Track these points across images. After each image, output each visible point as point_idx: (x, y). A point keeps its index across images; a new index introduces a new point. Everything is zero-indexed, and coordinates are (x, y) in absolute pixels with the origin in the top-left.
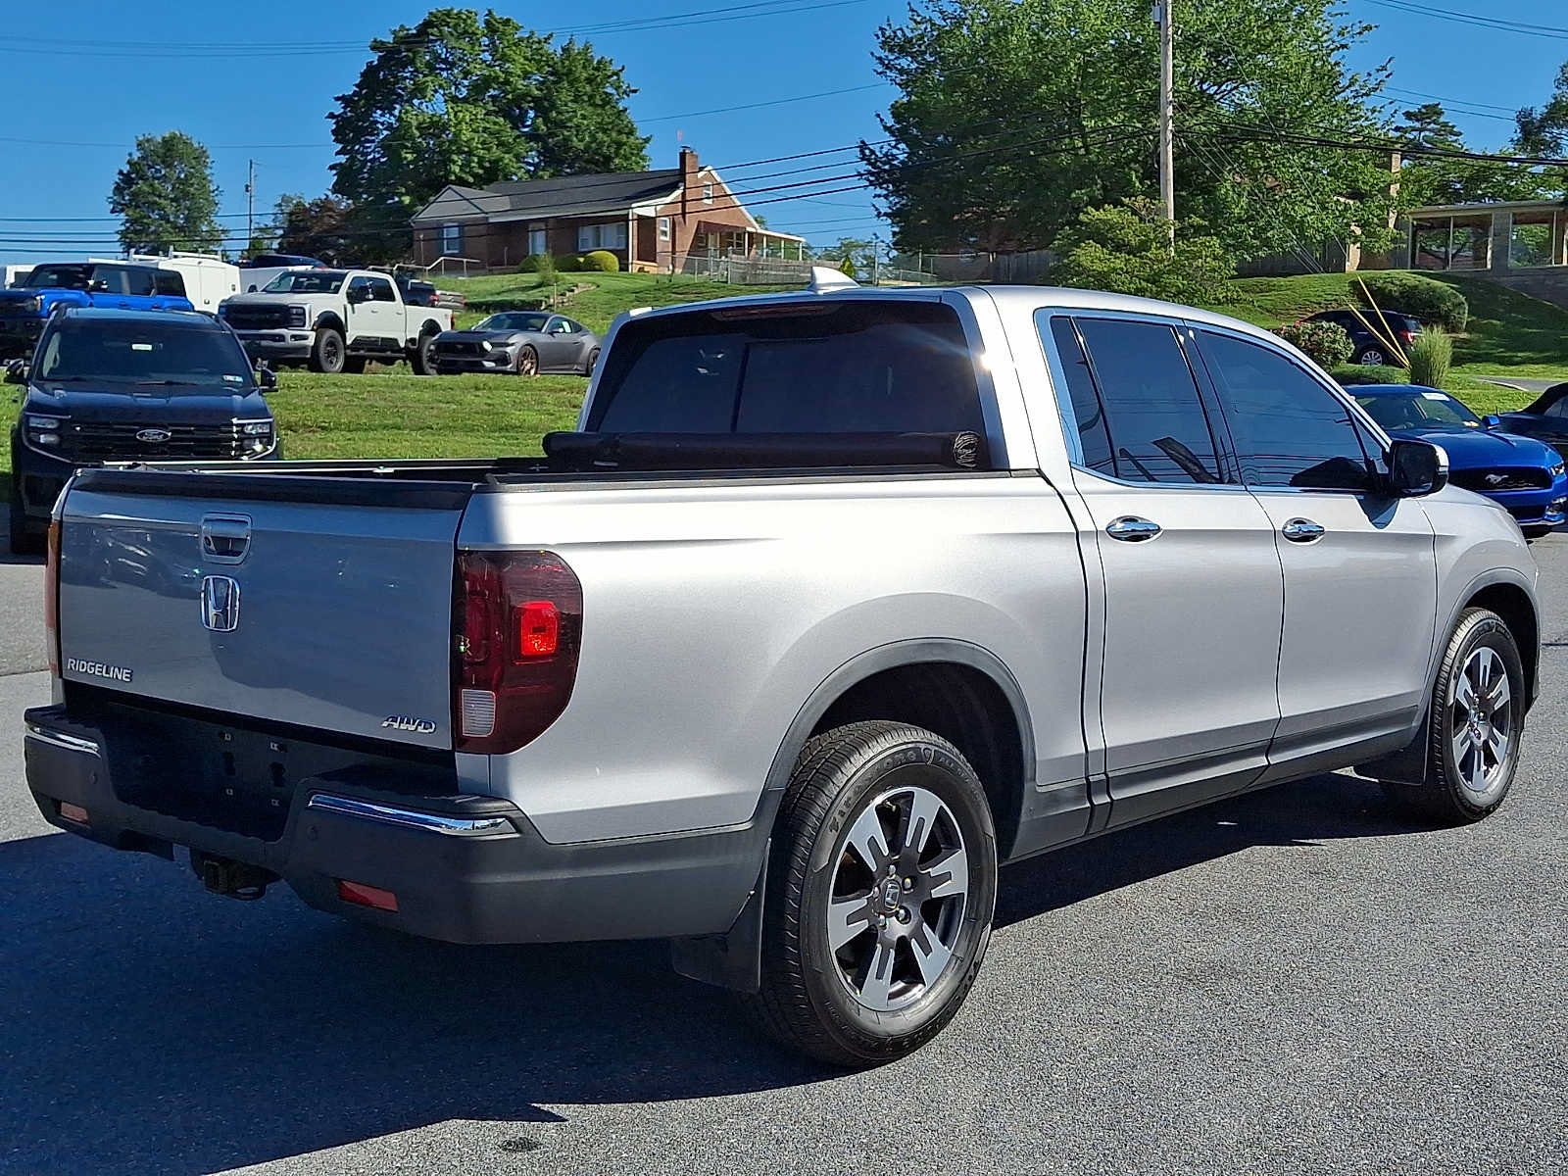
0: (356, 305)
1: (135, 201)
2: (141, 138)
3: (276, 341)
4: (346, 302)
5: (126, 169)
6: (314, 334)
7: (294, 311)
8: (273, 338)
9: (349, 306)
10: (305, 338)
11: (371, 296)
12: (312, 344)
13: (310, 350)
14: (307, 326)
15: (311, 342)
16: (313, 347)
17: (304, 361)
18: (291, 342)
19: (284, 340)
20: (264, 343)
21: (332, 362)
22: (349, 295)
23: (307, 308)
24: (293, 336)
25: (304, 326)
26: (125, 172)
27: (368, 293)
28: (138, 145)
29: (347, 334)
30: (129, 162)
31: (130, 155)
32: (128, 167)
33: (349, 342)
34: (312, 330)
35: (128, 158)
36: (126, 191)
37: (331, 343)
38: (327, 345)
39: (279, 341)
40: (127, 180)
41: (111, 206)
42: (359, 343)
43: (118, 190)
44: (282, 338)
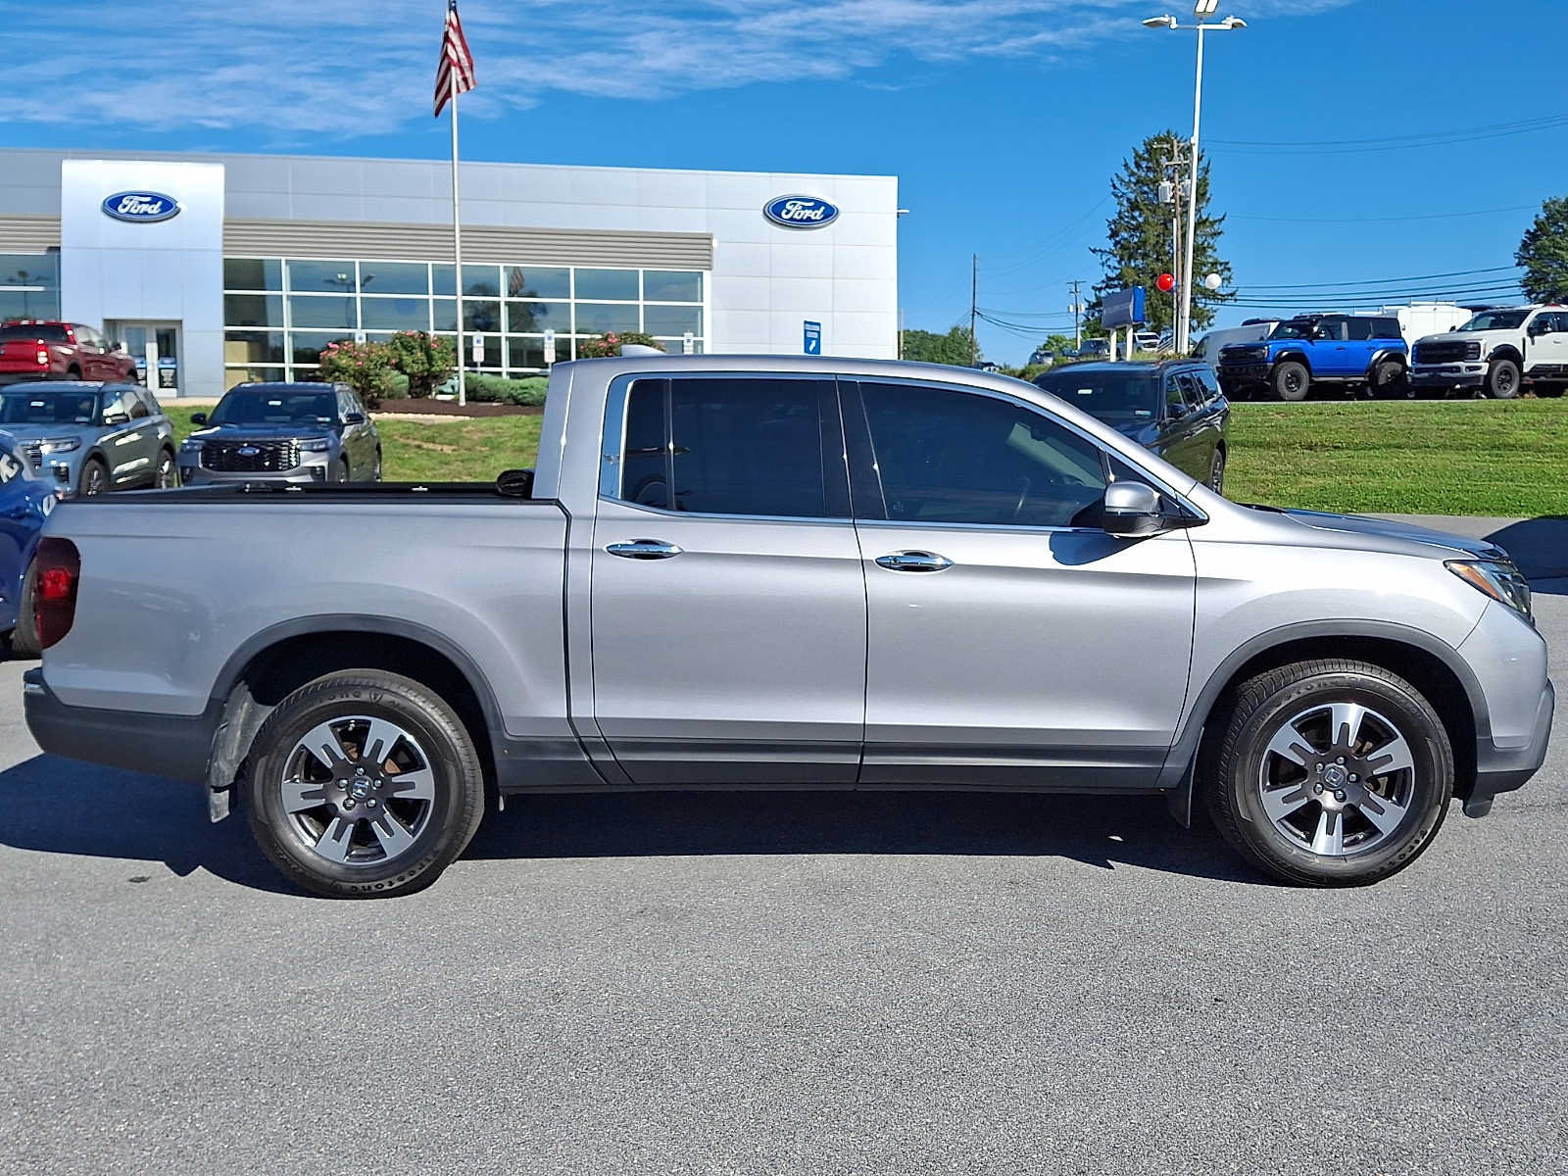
0: (1536, 338)
1: (1540, 254)
2: (1547, 201)
3: (1452, 372)
4: (1525, 336)
5: (1532, 228)
6: (1487, 364)
7: (1471, 346)
8: (1451, 369)
9: (1528, 339)
10: (1479, 368)
11: (1549, 329)
12: (1485, 373)
13: (1482, 379)
14: (1482, 357)
15: (1484, 371)
16: (1485, 376)
17: (1479, 388)
18: (1465, 373)
19: (1459, 372)
20: (1443, 374)
21: (1505, 388)
22: (1529, 329)
23: (1482, 343)
24: (1467, 367)
25: (1478, 358)
26: (1532, 231)
27: (1547, 327)
28: (1545, 207)
29: (1525, 363)
30: (1536, 223)
31: (1537, 216)
32: (1535, 227)
33: (1526, 370)
34: (1486, 361)
35: (1535, 219)
36: (1531, 247)
37: (1506, 372)
38: (1501, 373)
39: (1457, 372)
40: (1533, 236)
41: (1517, 260)
42: (1537, 371)
43: (1525, 246)
44: (1458, 369)
